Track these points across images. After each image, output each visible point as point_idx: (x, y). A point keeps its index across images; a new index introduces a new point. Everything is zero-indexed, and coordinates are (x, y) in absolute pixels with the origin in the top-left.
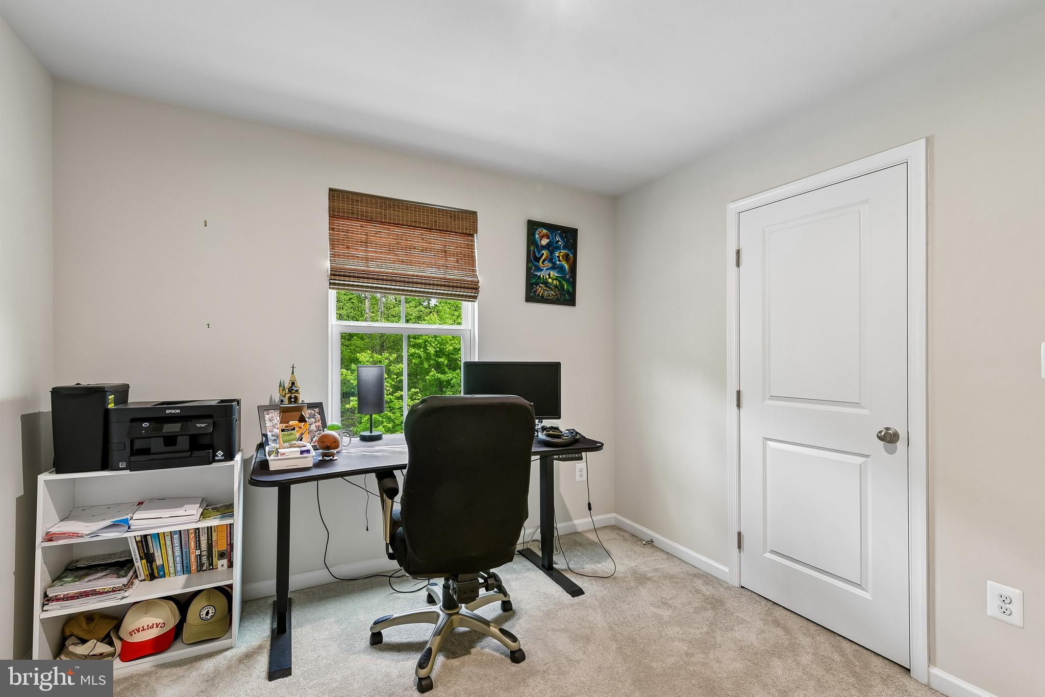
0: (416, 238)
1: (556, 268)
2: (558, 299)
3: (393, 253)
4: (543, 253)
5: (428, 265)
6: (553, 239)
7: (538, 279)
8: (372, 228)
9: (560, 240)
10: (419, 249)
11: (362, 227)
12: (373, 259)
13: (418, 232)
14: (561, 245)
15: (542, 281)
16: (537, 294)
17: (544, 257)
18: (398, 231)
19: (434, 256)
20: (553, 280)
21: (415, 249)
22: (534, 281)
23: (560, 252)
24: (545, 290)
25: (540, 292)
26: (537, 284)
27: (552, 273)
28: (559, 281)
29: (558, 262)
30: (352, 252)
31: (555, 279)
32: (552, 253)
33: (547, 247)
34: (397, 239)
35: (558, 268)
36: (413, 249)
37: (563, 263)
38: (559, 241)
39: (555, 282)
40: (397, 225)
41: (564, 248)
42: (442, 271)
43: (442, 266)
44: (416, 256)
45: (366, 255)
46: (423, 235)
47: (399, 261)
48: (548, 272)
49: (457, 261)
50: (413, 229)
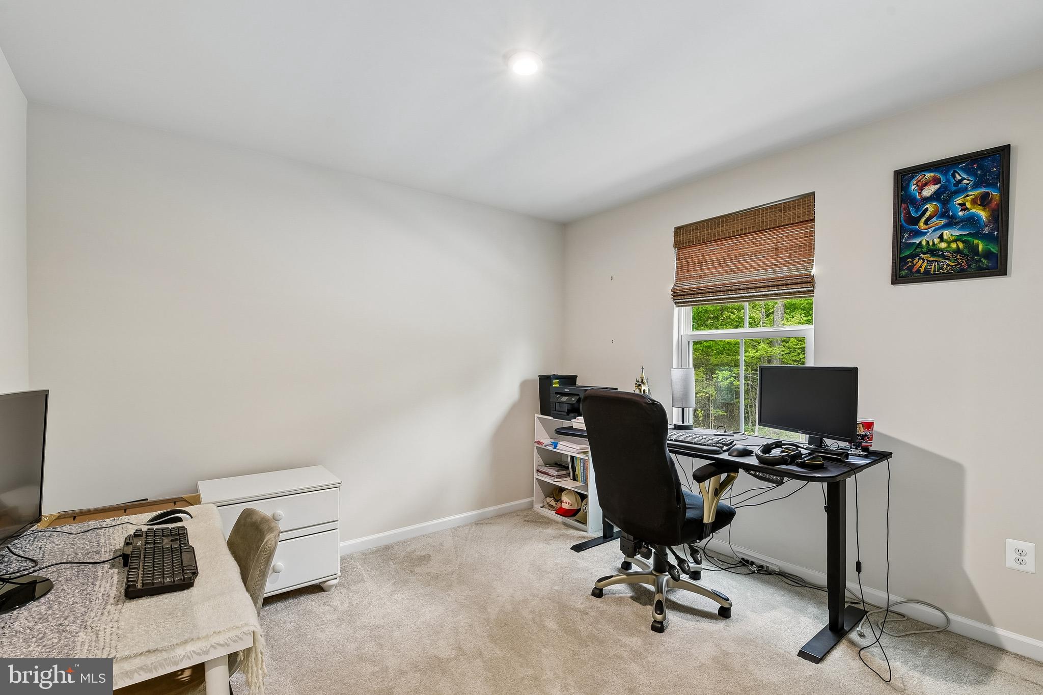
0: (747, 245)
1: (956, 224)
2: (962, 270)
3: (723, 266)
4: (927, 208)
5: (755, 268)
6: (948, 181)
7: (916, 249)
8: (707, 249)
9: (966, 177)
10: (748, 255)
11: (699, 250)
12: (705, 275)
13: (749, 237)
14: (968, 184)
15: (925, 250)
16: (914, 270)
17: (927, 215)
18: (728, 243)
19: (763, 257)
20: (949, 243)
21: (745, 255)
22: (908, 253)
23: (968, 196)
24: (932, 261)
25: (921, 267)
26: (913, 256)
27: (947, 234)
28: (963, 242)
29: (960, 214)
30: (691, 273)
31: (955, 241)
32: (945, 203)
33: (935, 197)
34: (728, 251)
35: (962, 221)
36: (743, 256)
37: (974, 210)
38: (963, 179)
39: (954, 246)
40: (729, 238)
41: (975, 187)
42: (770, 270)
43: (770, 266)
44: (744, 263)
45: (700, 274)
46: (753, 239)
47: (727, 272)
48: (938, 233)
49: (790, 256)
50: (744, 236)
